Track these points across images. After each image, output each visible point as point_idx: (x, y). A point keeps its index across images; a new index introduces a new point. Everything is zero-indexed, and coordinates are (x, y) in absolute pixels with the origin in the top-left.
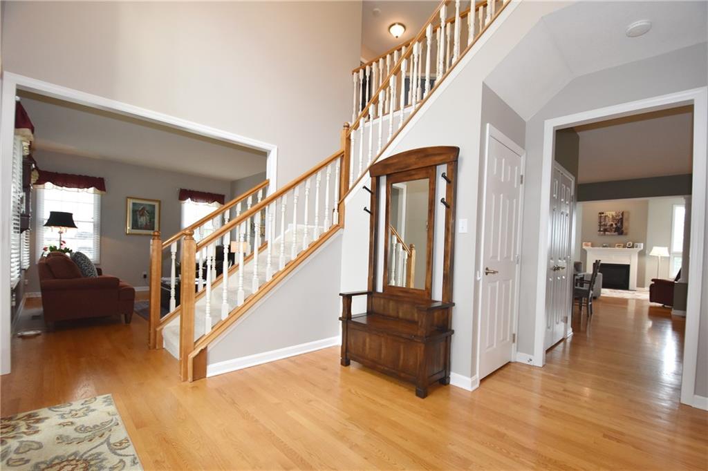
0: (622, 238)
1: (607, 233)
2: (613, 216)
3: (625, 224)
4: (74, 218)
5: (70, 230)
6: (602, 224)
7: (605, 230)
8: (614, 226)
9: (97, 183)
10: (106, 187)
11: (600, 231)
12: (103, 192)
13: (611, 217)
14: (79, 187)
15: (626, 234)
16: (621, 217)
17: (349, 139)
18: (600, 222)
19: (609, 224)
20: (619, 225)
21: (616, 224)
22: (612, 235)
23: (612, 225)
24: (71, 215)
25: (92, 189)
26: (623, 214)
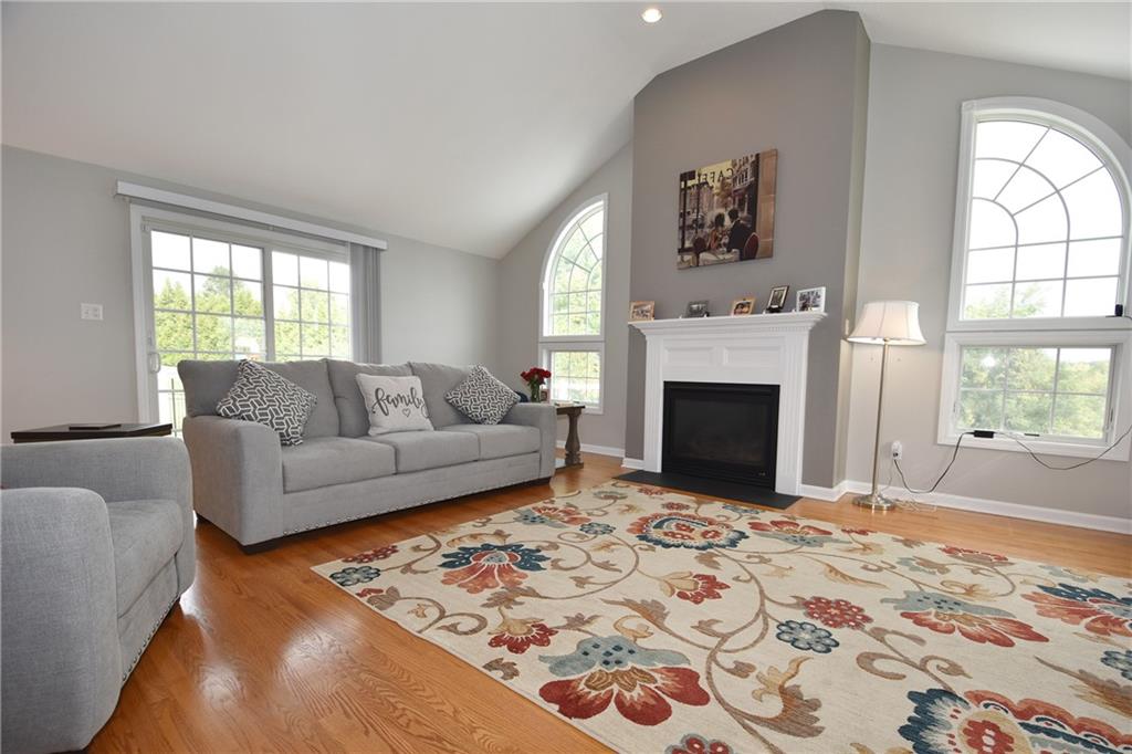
0: (755, 271)
1: (703, 256)
2: (723, 181)
3: (763, 207)
6: (689, 221)
7: (699, 247)
8: (728, 222)
11: (682, 250)
13: (716, 184)
15: (769, 254)
16: (750, 179)
18: (683, 215)
19: (710, 217)
20: (743, 214)
21: (733, 215)
22: (723, 262)
23: (720, 218)
26: (756, 165)
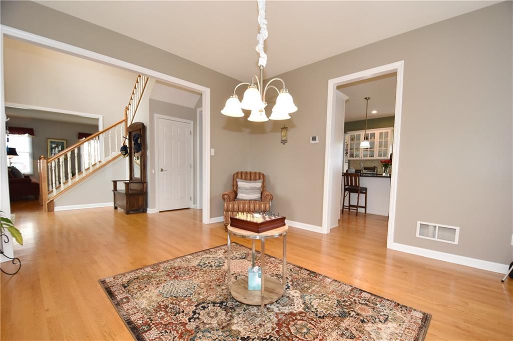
4: (17, 150)
5: (14, 157)
9: (30, 132)
10: (35, 133)
12: (33, 136)
14: (19, 134)
17: (126, 114)
24: (15, 149)
25: (27, 135)
